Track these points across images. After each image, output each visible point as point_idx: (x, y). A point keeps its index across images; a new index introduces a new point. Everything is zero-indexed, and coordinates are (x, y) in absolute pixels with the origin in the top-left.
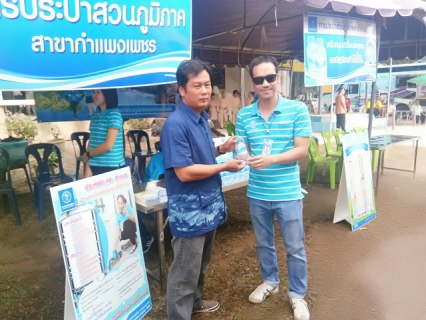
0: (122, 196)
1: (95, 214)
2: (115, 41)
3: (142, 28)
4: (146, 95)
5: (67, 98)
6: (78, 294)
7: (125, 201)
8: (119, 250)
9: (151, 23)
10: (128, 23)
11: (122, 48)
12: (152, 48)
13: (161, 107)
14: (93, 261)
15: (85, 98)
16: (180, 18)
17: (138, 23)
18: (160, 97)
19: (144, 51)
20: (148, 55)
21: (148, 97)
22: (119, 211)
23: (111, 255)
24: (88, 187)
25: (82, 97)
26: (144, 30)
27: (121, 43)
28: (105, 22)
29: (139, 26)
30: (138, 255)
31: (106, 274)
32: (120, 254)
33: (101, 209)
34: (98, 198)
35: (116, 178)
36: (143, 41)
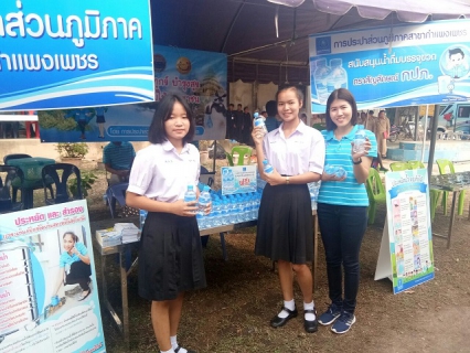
0: (71, 233)
1: (27, 254)
2: (38, 56)
3: (75, 41)
7: (75, 239)
8: (62, 295)
9: (88, 34)
10: (55, 35)
11: (48, 65)
12: (93, 64)
16: (133, 28)
17: (69, 35)
19: (79, 67)
20: (87, 71)
22: (64, 251)
23: (48, 300)
24: (19, 222)
25: (93, 116)
26: (79, 43)
27: (47, 59)
28: (22, 34)
29: (71, 38)
30: (92, 303)
31: (38, 323)
32: (63, 301)
33: (37, 247)
34: (34, 234)
35: (65, 212)
36: (78, 56)
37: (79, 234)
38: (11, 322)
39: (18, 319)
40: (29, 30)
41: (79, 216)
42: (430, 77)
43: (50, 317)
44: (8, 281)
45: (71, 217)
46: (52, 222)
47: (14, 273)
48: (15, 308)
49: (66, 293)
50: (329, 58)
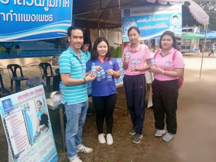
0: (39, 101)
1: (24, 112)
2: (30, 15)
3: (45, 8)
4: (49, 44)
5: (4, 46)
6: (17, 158)
7: (41, 104)
8: (39, 131)
9: (50, 5)
10: (38, 5)
11: (33, 19)
12: (51, 19)
13: (58, 50)
14: (24, 138)
15: (15, 46)
16: (66, 3)
17: (43, 5)
18: (57, 45)
19: (46, 21)
20: (48, 23)
21: (51, 45)
22: (38, 110)
23: (34, 134)
24: (20, 97)
25: (13, 45)
26: (46, 9)
27: (33, 16)
28: (24, 4)
29: (44, 7)
30: (50, 133)
31: (32, 145)
32: (40, 133)
33: (27, 109)
34: (25, 103)
35: (36, 91)
36: (45, 15)
37: (42, 101)
38: (22, 146)
39: (24, 144)
40: (27, 2)
41: (41, 93)
42: (167, 26)
43: (36, 141)
44: (18, 127)
45: (38, 94)
46: (32, 96)
47: (20, 122)
48: (23, 139)
49: (41, 129)
50: (129, 18)
